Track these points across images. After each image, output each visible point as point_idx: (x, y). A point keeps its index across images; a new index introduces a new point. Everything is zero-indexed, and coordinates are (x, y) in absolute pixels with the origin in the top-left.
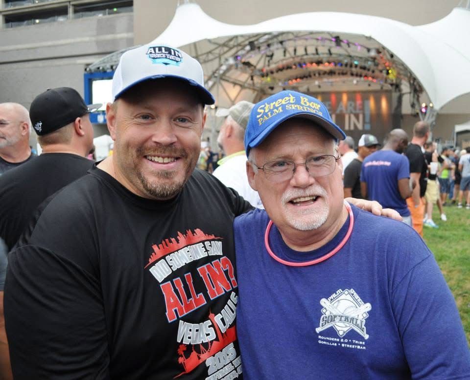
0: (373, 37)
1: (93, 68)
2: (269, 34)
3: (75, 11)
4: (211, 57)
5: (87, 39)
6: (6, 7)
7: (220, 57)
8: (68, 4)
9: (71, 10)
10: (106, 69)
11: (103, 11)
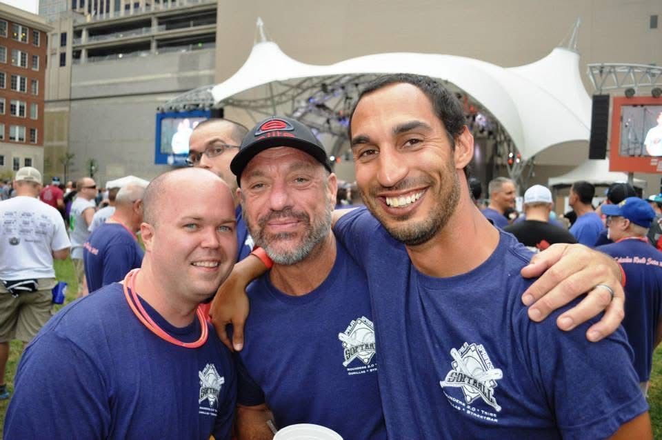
0: (449, 80)
1: (165, 107)
2: (350, 75)
3: (159, 46)
4: (284, 98)
5: (169, 75)
6: (90, 40)
7: (293, 98)
8: (151, 39)
9: (154, 45)
10: (178, 108)
11: (186, 47)
